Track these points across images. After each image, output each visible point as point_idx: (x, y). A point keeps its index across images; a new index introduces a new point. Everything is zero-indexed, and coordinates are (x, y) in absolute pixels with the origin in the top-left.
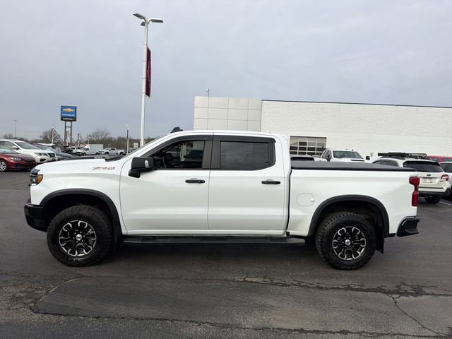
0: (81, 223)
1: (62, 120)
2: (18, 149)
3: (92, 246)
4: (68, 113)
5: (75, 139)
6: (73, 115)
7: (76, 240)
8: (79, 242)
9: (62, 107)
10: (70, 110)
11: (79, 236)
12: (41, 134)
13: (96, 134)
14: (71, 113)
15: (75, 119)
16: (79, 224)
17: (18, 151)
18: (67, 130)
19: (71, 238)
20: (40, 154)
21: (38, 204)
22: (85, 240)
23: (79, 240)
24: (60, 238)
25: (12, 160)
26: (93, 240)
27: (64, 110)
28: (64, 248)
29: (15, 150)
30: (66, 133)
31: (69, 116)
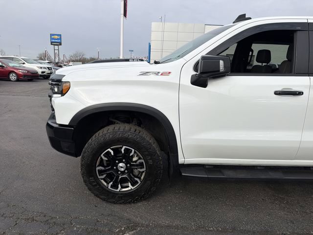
0: (126, 149)
1: (51, 44)
2: (24, 63)
3: (140, 178)
4: (55, 39)
5: (62, 58)
6: (59, 41)
7: (117, 170)
8: (123, 173)
9: (51, 35)
10: (56, 37)
11: (121, 165)
12: (38, 56)
13: (76, 55)
14: (58, 39)
15: (60, 44)
16: (123, 150)
17: (24, 65)
18: (56, 52)
19: (112, 168)
20: (41, 68)
21: (67, 123)
22: (130, 170)
23: (122, 170)
24: (97, 169)
25: (20, 72)
26: (142, 170)
27: (53, 37)
28: (102, 181)
29: (22, 65)
30: (55, 54)
31: (56, 42)
